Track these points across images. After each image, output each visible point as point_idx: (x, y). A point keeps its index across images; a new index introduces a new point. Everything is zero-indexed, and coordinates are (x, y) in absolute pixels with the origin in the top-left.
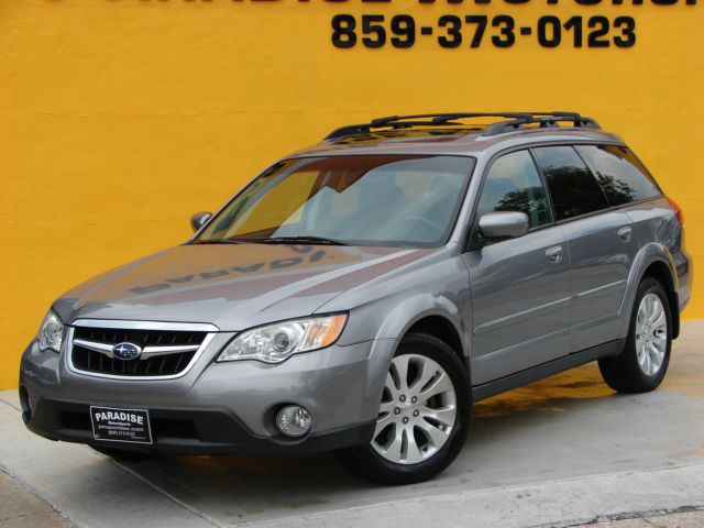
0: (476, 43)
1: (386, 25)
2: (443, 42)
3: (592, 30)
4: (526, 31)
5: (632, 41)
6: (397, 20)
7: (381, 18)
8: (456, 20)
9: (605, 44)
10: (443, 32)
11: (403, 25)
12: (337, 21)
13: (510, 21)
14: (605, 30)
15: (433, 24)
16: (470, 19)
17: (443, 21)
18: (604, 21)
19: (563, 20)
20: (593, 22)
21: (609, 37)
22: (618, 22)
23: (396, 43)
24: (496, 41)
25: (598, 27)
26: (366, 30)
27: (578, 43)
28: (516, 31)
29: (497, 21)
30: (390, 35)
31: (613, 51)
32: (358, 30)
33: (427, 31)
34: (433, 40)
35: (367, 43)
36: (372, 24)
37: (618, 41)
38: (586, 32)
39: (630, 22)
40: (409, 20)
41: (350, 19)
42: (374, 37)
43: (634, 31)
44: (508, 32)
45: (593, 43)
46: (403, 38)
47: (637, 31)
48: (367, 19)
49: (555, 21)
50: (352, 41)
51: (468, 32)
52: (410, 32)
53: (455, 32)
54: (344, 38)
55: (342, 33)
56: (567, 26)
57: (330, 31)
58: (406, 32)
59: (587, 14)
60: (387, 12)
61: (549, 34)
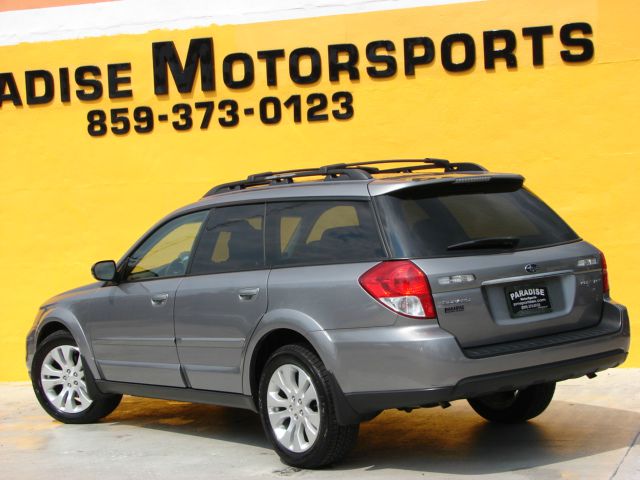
0: (205, 124)
1: (130, 116)
2: (176, 125)
3: (311, 106)
4: (249, 112)
5: (350, 114)
6: (138, 111)
7: (125, 111)
8: (187, 108)
9: (325, 118)
10: (177, 118)
11: (143, 115)
12: (91, 115)
13: (234, 105)
14: (324, 105)
15: (168, 111)
16: (199, 106)
17: (176, 109)
18: (322, 97)
19: (283, 100)
20: (311, 99)
21: (328, 111)
22: (336, 97)
23: (138, 129)
24: (222, 122)
25: (317, 103)
26: (115, 120)
27: (297, 118)
28: (241, 113)
29: (222, 105)
30: (133, 123)
31: (332, 123)
32: (109, 123)
33: (163, 118)
34: (169, 125)
35: (115, 131)
36: (119, 116)
37: (337, 115)
38: (305, 108)
39: (348, 96)
40: (148, 110)
41: (101, 114)
42: (120, 126)
43: (352, 105)
44: (233, 113)
45: (312, 117)
46: (144, 125)
47: (355, 105)
48: (114, 112)
49: (275, 101)
50: (103, 131)
51: (198, 116)
52: (150, 120)
53: (187, 117)
54: (97, 128)
55: (96, 125)
56: (288, 104)
57: (87, 124)
58: (146, 120)
59: (304, 92)
60: (131, 105)
61: (270, 112)
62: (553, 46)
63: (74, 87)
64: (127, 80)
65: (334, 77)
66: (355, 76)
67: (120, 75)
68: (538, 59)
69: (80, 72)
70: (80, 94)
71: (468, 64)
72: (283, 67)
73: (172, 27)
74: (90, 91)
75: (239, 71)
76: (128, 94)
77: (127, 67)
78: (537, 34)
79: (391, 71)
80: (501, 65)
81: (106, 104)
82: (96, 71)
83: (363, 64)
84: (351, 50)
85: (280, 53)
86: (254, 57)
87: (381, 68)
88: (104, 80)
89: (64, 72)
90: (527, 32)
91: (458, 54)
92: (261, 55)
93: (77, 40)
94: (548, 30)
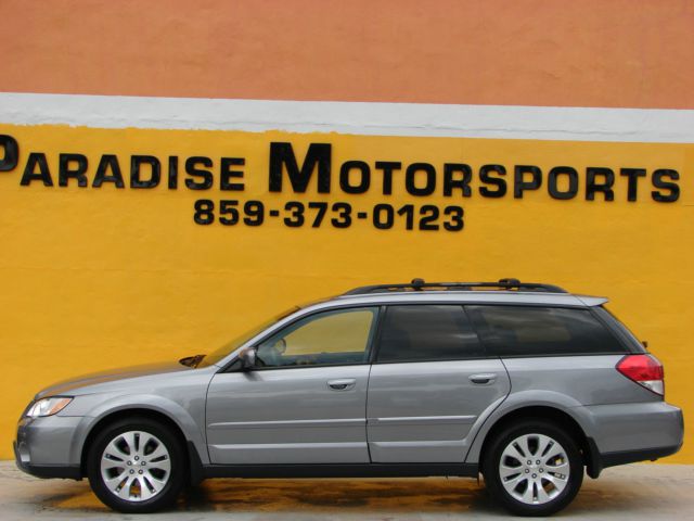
0: (317, 224)
1: (240, 209)
2: (288, 222)
3: (424, 216)
4: (362, 216)
5: (460, 226)
6: (248, 205)
7: (235, 203)
8: (300, 206)
9: (436, 228)
10: (289, 214)
11: (254, 209)
12: (198, 204)
13: (348, 208)
14: (436, 216)
15: (281, 209)
16: (312, 205)
17: (289, 206)
18: (435, 210)
19: (397, 208)
20: (424, 210)
21: (440, 222)
22: (448, 210)
23: (247, 222)
24: (335, 223)
25: (429, 214)
26: (223, 211)
27: (410, 226)
28: (353, 215)
29: (336, 207)
30: (242, 215)
31: (442, 234)
32: (216, 212)
33: (274, 213)
34: (280, 220)
35: (223, 221)
36: (228, 207)
37: (447, 226)
38: (417, 217)
39: (460, 211)
40: (260, 205)
41: (210, 203)
42: (229, 217)
43: (463, 218)
44: (346, 215)
45: (424, 226)
46: (254, 218)
47: (465, 219)
48: (224, 203)
49: (389, 209)
50: (210, 220)
51: (310, 215)
52: (260, 214)
53: (299, 215)
54: (204, 217)
55: (203, 213)
56: (401, 212)
57: (193, 212)
58: (256, 214)
59: (418, 203)
60: (242, 198)
61: (383, 218)
62: (645, 186)
63: (183, 175)
64: (240, 175)
65: (447, 192)
66: (467, 193)
67: (233, 168)
68: (632, 195)
69: (191, 162)
70: (189, 183)
71: (572, 194)
72: (399, 178)
73: (291, 130)
74: (200, 180)
75: (355, 178)
76: (240, 188)
77: (240, 162)
78: (633, 175)
79: (501, 193)
80: (600, 196)
81: (215, 195)
82: (207, 162)
83: (476, 184)
84: (466, 170)
85: (397, 166)
86: (372, 166)
87: (493, 188)
88: (216, 171)
89: (173, 161)
90: (624, 172)
91: (563, 184)
92: (379, 165)
93: (191, 131)
94: (642, 172)
